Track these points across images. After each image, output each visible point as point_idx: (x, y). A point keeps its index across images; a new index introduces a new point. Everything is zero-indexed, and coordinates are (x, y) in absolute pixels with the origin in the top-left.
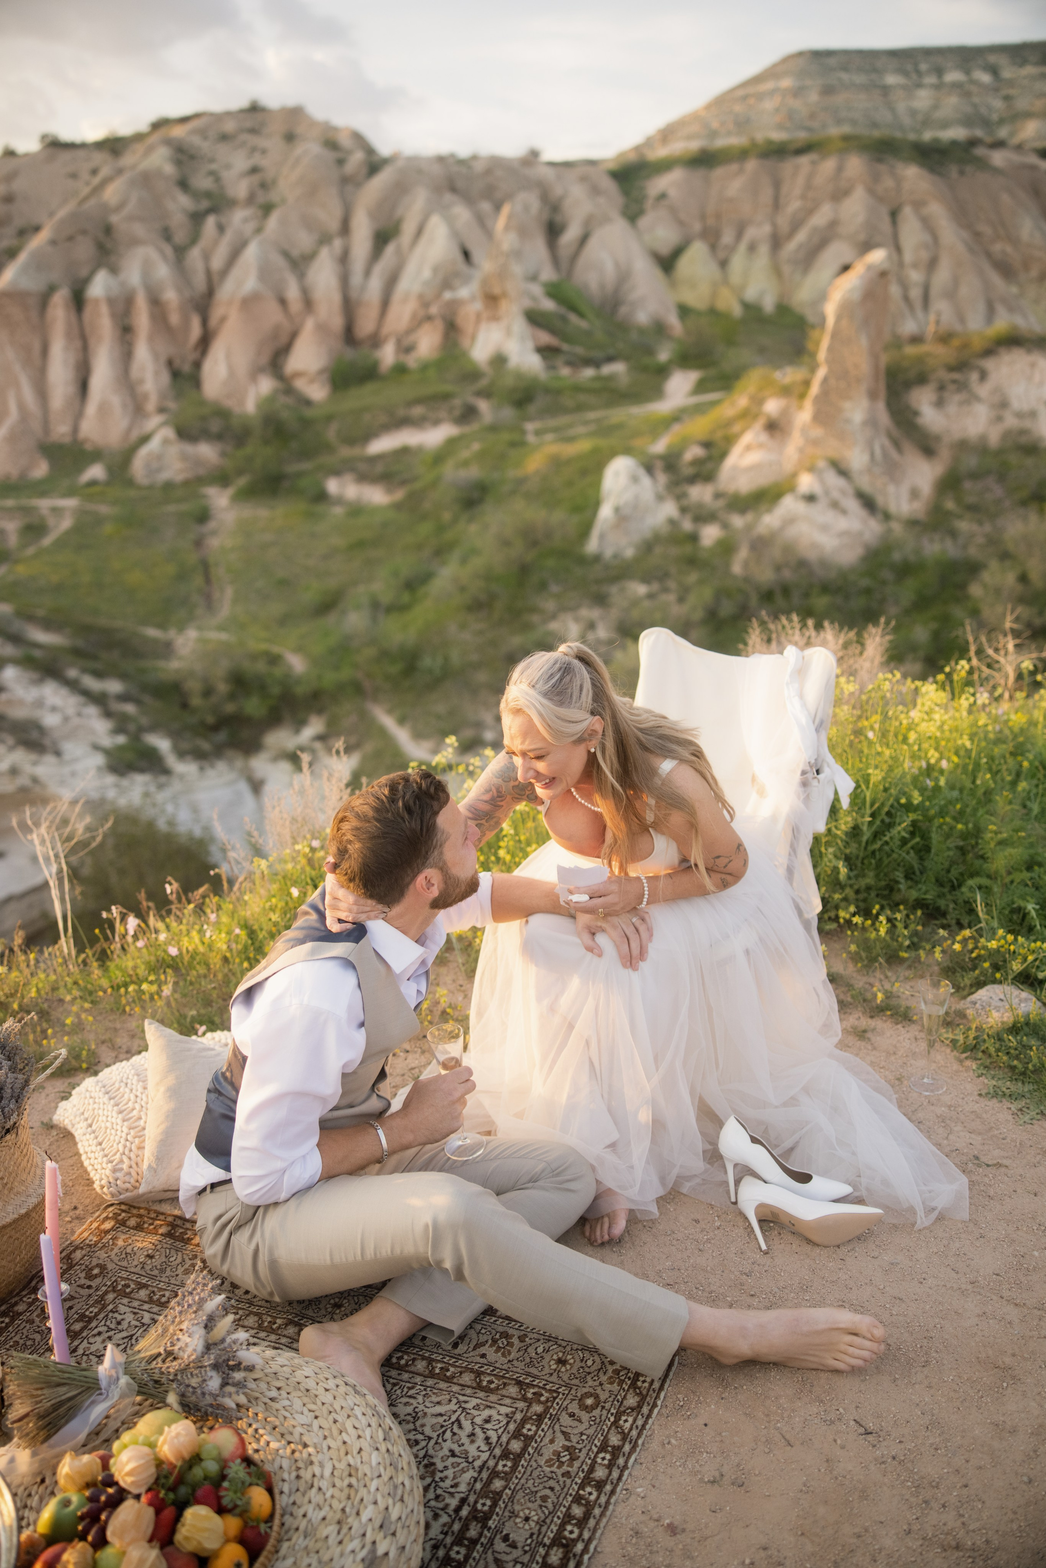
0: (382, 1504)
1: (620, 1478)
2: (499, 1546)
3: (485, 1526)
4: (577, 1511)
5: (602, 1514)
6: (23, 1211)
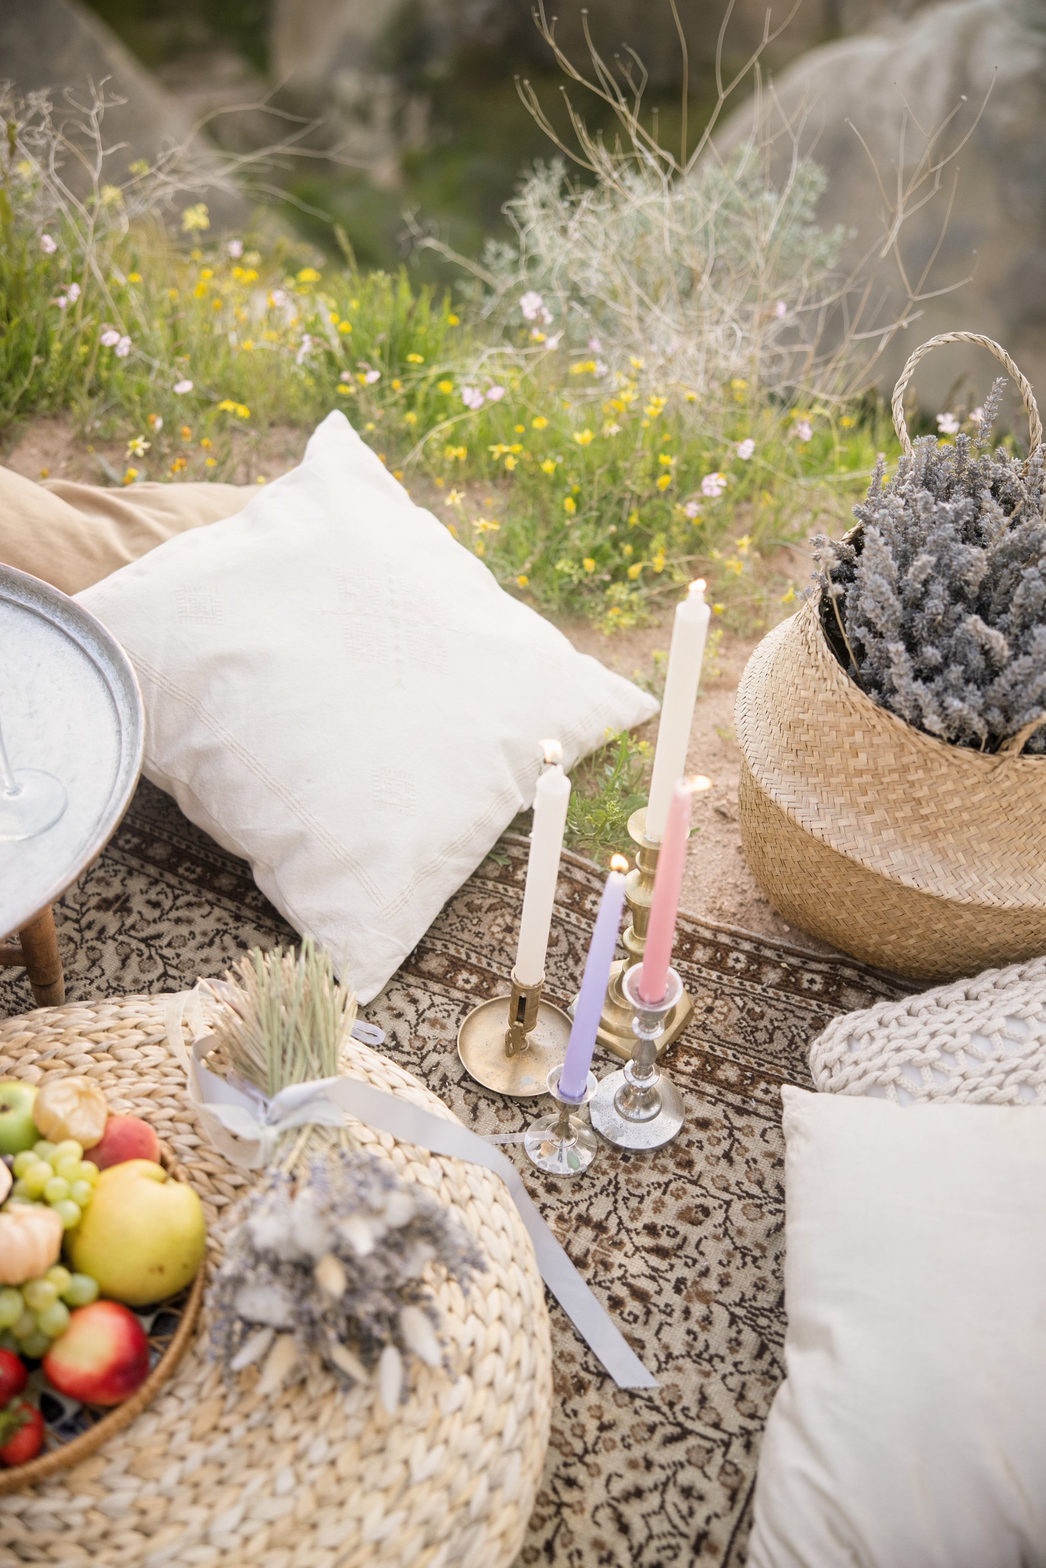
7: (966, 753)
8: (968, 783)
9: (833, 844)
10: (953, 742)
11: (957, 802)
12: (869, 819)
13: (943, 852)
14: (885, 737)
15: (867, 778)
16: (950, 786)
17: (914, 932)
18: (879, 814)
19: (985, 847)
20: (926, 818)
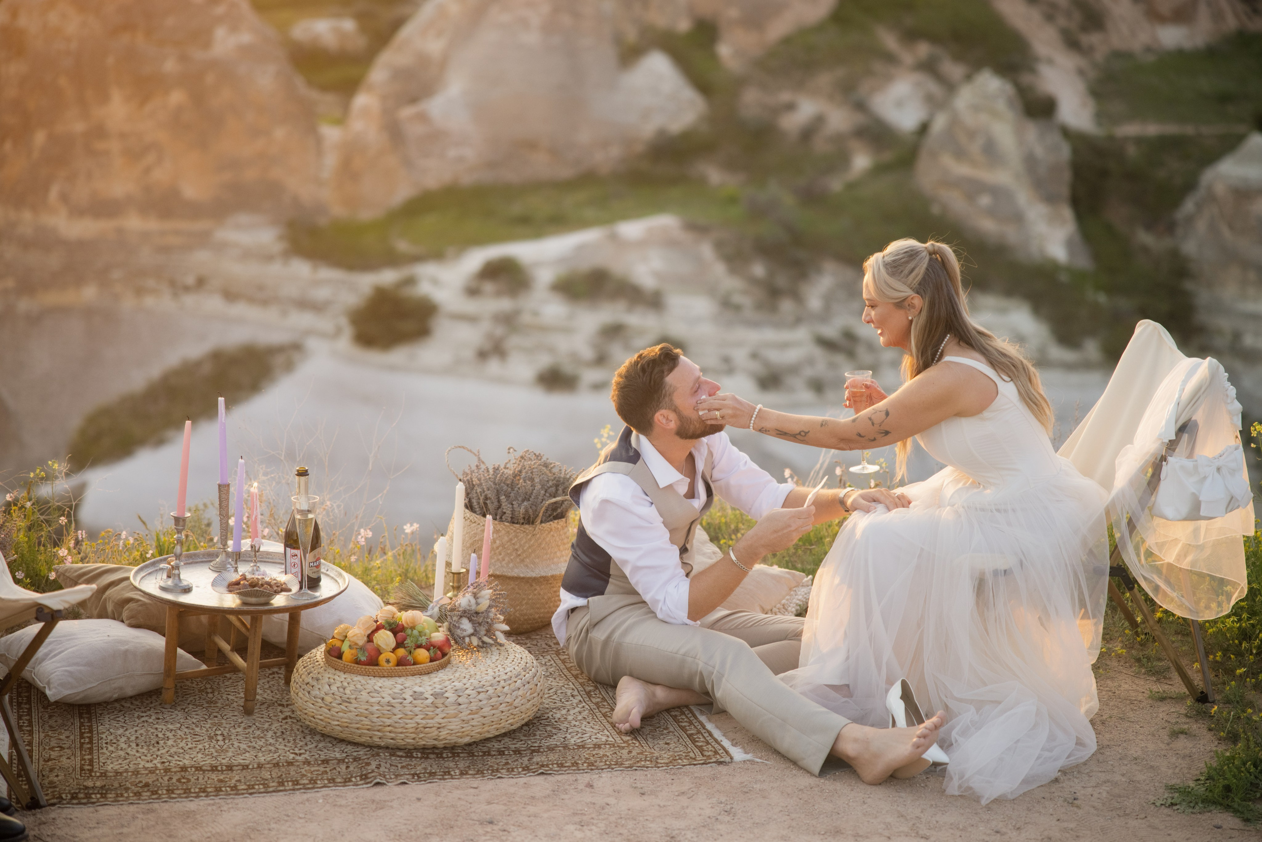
0: (466, 686)
1: (602, 769)
2: (526, 759)
3: (531, 753)
4: (567, 765)
5: (574, 770)
6: (522, 575)
7: (527, 526)
8: (529, 537)
9: (498, 573)
10: (523, 524)
11: (527, 545)
12: (504, 563)
13: (527, 566)
14: (503, 532)
15: (501, 548)
16: (524, 540)
17: (524, 602)
18: (507, 559)
19: (537, 560)
20: (519, 555)
